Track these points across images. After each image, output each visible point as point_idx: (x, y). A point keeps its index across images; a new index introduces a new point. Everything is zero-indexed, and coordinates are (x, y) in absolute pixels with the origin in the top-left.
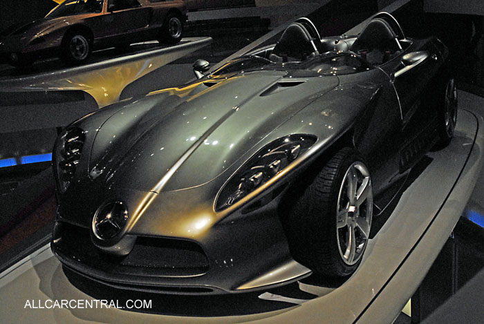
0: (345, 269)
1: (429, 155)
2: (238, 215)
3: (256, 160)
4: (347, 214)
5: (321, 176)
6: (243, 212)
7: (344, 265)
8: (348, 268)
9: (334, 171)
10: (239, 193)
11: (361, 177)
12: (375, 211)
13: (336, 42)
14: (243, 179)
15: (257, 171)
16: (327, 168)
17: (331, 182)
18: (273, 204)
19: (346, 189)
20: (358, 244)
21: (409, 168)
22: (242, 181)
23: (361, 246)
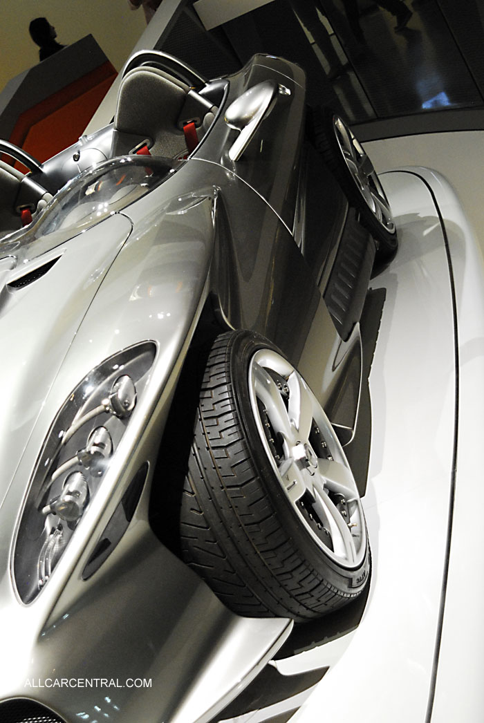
0: (351, 580)
1: (374, 284)
2: (78, 587)
3: (54, 451)
4: (296, 467)
5: (203, 415)
6: (86, 576)
7: (345, 573)
8: (357, 574)
9: (225, 392)
10: (52, 541)
11: (281, 380)
12: (342, 435)
13: (76, 158)
14: (46, 509)
15: (68, 475)
16: (207, 394)
17: (230, 416)
18: (138, 526)
19: (265, 417)
20: (347, 517)
21: (354, 324)
22: (48, 513)
23: (354, 518)
